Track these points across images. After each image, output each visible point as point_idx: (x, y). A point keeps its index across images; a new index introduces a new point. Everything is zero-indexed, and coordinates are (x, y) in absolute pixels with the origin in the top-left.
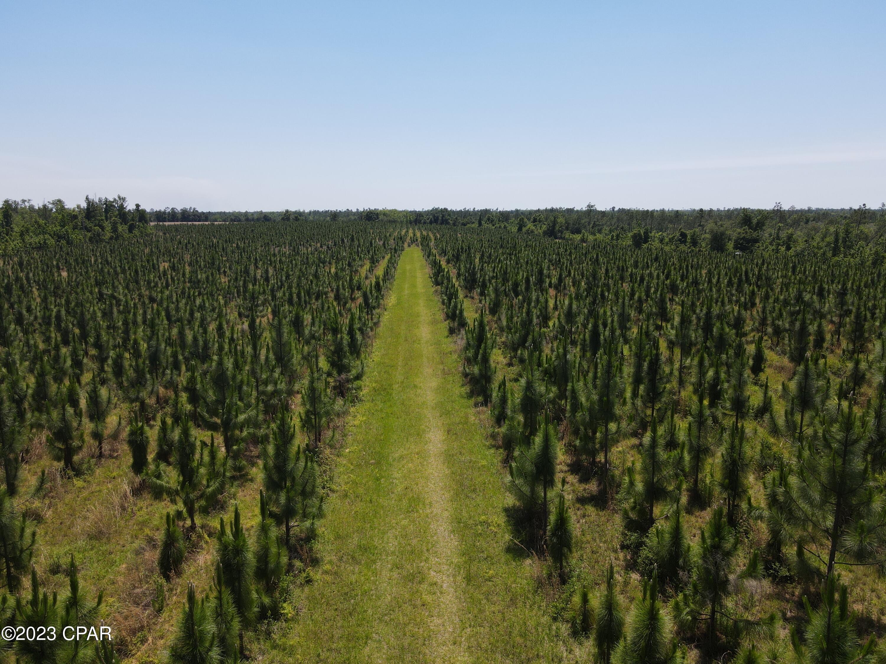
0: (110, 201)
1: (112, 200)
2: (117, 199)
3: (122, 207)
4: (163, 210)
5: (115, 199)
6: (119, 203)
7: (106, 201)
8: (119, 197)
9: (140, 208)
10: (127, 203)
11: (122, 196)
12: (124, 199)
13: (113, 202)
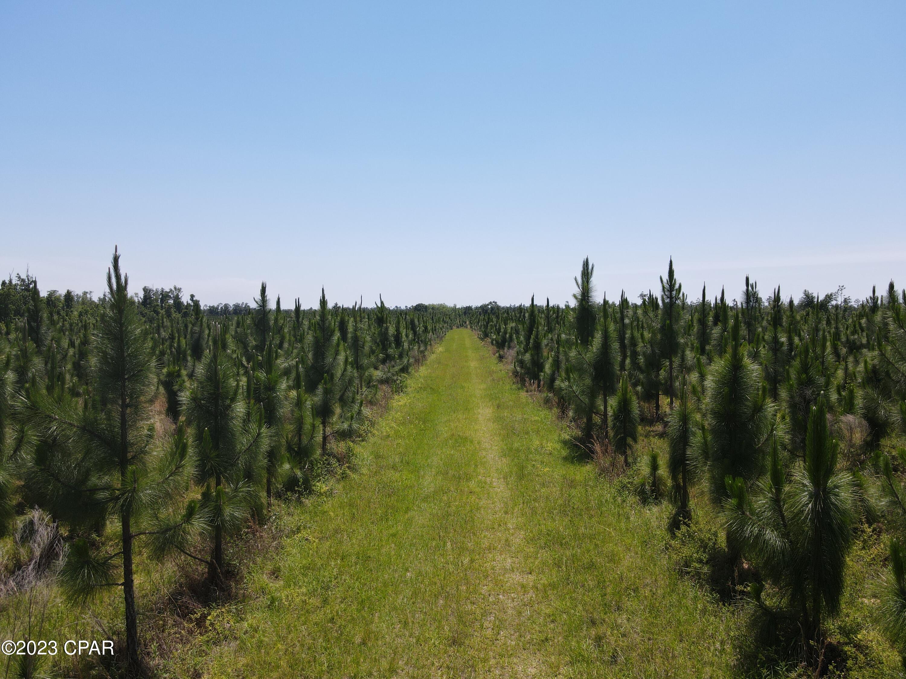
0: (166, 292)
1: (168, 291)
2: (173, 289)
3: (177, 299)
4: (216, 305)
5: (171, 290)
6: (175, 294)
7: (163, 291)
8: (175, 288)
9: (194, 299)
10: (182, 294)
11: (178, 286)
12: (179, 290)
13: (169, 292)
